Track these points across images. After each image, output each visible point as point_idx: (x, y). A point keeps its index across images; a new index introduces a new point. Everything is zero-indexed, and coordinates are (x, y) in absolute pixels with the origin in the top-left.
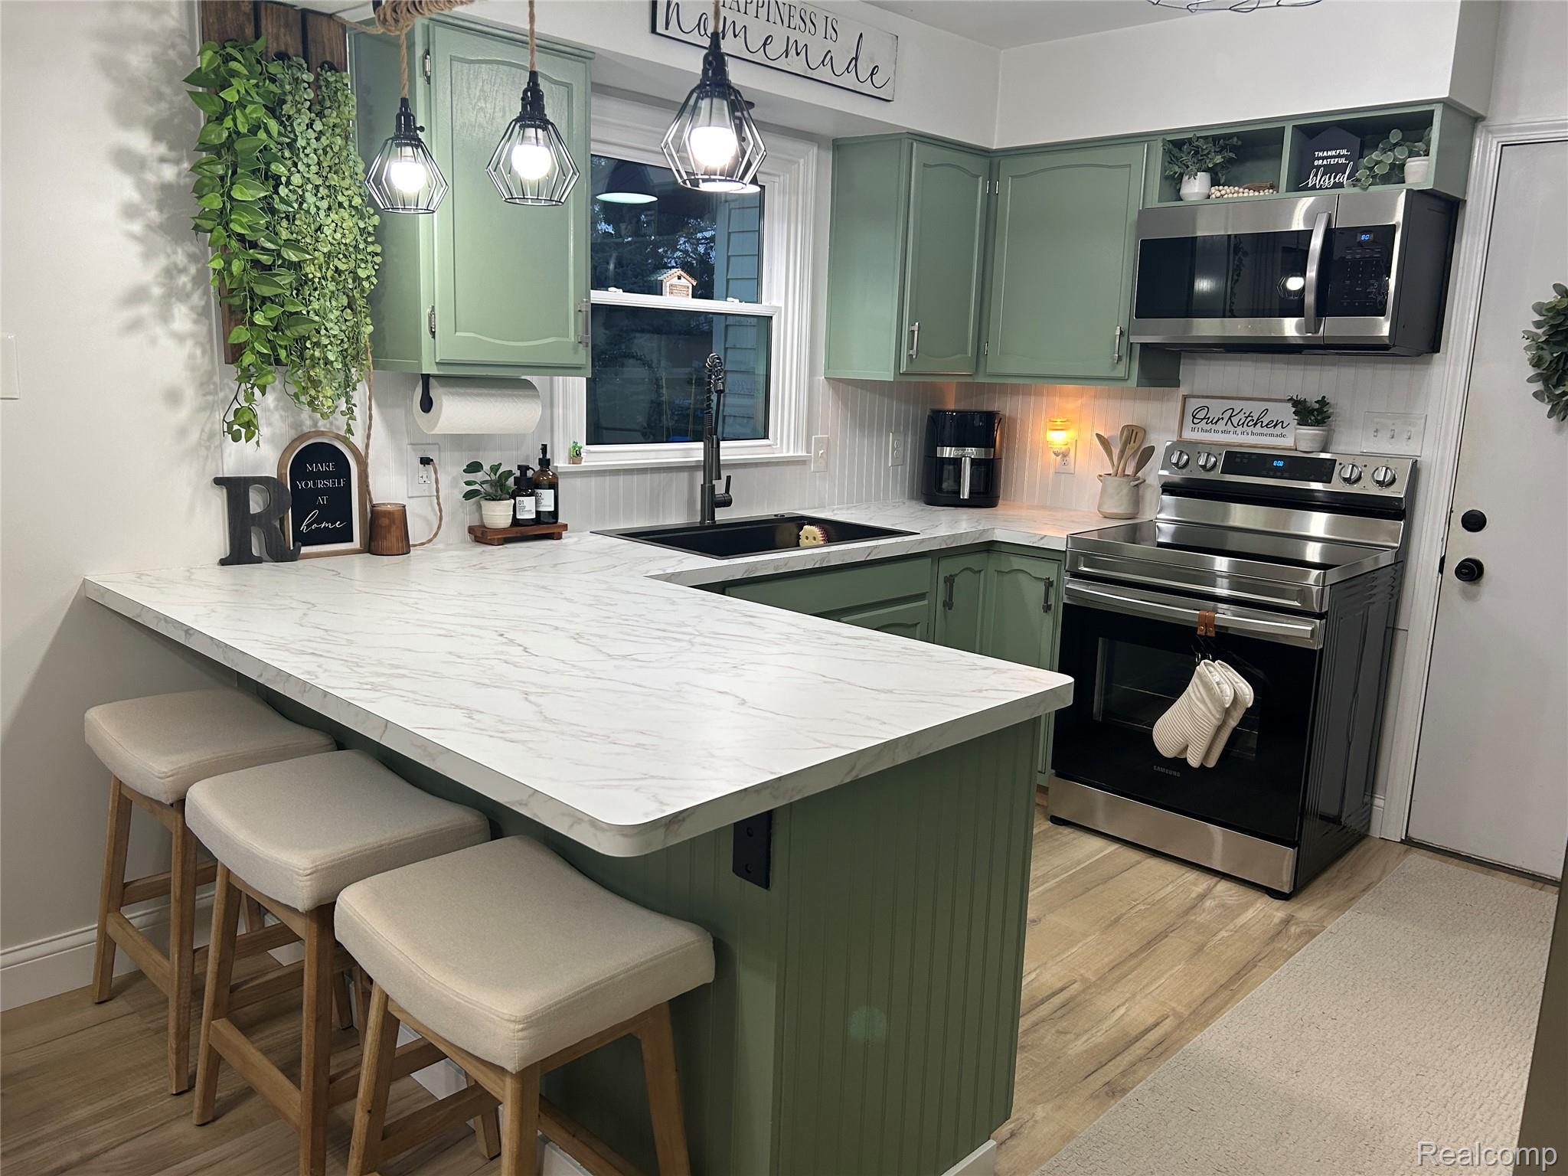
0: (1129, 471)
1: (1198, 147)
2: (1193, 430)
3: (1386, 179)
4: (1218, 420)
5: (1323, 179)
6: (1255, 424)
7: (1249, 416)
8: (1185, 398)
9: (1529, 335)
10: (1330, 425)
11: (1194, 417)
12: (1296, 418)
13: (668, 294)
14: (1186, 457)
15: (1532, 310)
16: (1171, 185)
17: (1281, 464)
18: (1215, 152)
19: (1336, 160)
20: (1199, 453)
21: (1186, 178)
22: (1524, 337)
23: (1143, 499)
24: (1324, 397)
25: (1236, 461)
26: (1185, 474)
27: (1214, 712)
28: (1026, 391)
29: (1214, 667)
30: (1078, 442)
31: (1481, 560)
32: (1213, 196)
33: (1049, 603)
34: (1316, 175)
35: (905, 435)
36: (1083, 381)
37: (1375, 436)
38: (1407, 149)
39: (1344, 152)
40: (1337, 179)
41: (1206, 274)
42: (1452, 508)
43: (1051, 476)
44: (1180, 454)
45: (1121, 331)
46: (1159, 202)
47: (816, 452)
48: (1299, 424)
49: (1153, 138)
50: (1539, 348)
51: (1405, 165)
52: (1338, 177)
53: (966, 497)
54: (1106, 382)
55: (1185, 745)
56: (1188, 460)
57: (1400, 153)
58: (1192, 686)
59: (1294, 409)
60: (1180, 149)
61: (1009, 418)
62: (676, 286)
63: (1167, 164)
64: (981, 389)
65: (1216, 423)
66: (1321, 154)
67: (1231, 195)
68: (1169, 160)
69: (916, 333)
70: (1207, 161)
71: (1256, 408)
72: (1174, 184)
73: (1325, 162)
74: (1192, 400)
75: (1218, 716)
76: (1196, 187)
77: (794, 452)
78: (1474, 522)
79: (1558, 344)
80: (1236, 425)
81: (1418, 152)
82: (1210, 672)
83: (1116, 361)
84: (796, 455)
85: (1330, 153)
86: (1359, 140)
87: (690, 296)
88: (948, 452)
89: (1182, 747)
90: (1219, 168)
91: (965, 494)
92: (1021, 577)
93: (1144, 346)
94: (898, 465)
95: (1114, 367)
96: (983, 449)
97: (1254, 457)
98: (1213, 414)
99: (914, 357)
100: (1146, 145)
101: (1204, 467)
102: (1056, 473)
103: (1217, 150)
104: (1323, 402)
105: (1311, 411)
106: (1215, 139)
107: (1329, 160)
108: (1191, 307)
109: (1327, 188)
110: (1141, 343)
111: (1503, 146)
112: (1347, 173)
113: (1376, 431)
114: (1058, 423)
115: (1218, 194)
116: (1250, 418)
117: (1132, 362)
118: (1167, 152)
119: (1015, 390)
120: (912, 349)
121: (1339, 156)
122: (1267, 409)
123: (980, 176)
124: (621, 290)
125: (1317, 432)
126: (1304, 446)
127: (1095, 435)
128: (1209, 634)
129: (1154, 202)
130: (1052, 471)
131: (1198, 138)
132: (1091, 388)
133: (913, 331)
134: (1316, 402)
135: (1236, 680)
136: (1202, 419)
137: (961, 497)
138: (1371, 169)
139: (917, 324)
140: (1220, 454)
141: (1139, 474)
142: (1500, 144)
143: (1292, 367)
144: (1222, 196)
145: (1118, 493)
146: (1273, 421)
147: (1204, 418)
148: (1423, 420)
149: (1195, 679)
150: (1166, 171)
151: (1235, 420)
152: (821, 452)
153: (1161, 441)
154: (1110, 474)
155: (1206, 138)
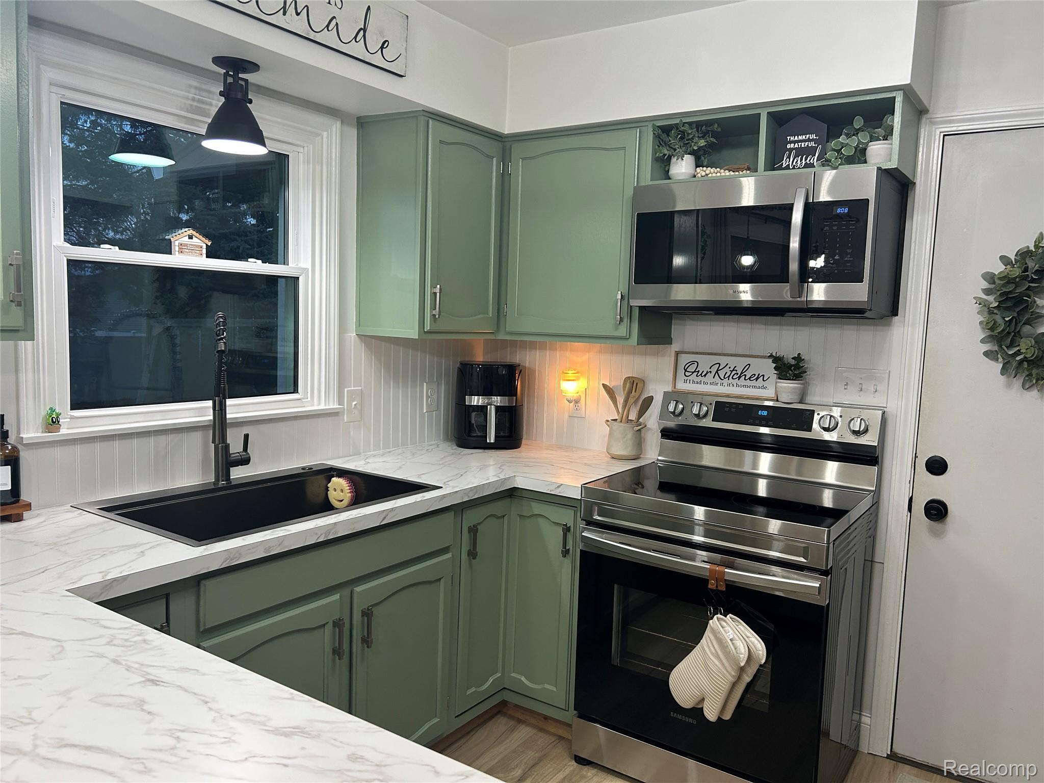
0: (633, 416)
1: (683, 132)
2: (685, 381)
3: (850, 160)
4: (707, 373)
5: (795, 161)
6: (739, 378)
7: (733, 370)
8: (677, 354)
9: (980, 301)
10: (805, 379)
11: (686, 371)
12: (776, 372)
13: (177, 253)
14: (681, 406)
15: (982, 279)
16: (661, 166)
17: (765, 413)
18: (698, 137)
19: (806, 144)
20: (692, 402)
21: (674, 160)
22: (976, 303)
23: (644, 440)
24: (799, 354)
25: (724, 410)
26: (680, 421)
27: (730, 669)
28: (542, 347)
29: (726, 622)
30: (587, 390)
31: (945, 501)
32: (699, 175)
33: (567, 548)
34: (789, 157)
35: (439, 384)
36: (591, 340)
37: (845, 389)
38: (867, 133)
39: (813, 136)
40: (808, 161)
41: (681, 252)
42: (916, 454)
43: (565, 420)
44: (676, 403)
45: (622, 295)
46: (651, 181)
47: (349, 404)
48: (780, 378)
49: (644, 124)
50: (991, 312)
51: (866, 149)
52: (809, 159)
53: (492, 441)
54: (608, 341)
55: (702, 698)
56: (683, 409)
57: (863, 137)
58: (706, 637)
59: (774, 365)
60: (668, 135)
61: (529, 368)
62: (186, 245)
63: (657, 147)
64: (504, 345)
65: (705, 375)
66: (792, 138)
67: (714, 175)
68: (659, 144)
69: (438, 294)
70: (693, 144)
71: (740, 364)
72: (663, 166)
73: (796, 146)
74: (683, 355)
75: (733, 673)
76: (682, 167)
77: (325, 405)
78: (937, 466)
79: (1007, 309)
80: (723, 378)
81: (878, 137)
82: (723, 627)
83: (618, 322)
84: (327, 407)
85: (800, 138)
86: (826, 125)
87: (205, 255)
88: (476, 401)
89: (698, 700)
90: (701, 152)
91: (491, 438)
92: (541, 520)
93: (642, 308)
94: (433, 411)
95: (616, 328)
96: (507, 397)
97: (740, 407)
98: (703, 368)
99: (437, 316)
100: (638, 130)
101: (697, 416)
102: (569, 416)
103: (700, 136)
104: (798, 358)
105: (789, 366)
106: (698, 125)
107: (800, 144)
108: (671, 277)
109: (799, 168)
110: (639, 306)
111: (944, 135)
112: (817, 155)
113: (847, 385)
114: (570, 375)
115: (704, 174)
116: (734, 372)
117: (632, 323)
118: (657, 137)
119: (533, 346)
120: (435, 309)
121: (809, 140)
122: (749, 364)
123: (494, 157)
124: (117, 248)
125: (796, 385)
126: (784, 397)
127: (602, 386)
128: (720, 588)
129: (647, 180)
130: (566, 416)
131: (684, 123)
132: (597, 346)
133: (435, 294)
134: (792, 358)
135: (748, 634)
136: (693, 372)
137: (488, 441)
138: (839, 151)
139: (438, 286)
140: (711, 404)
141: (641, 420)
142: (942, 134)
143: (770, 327)
144: (707, 175)
145: (624, 438)
146: (755, 375)
147: (695, 372)
148: (887, 376)
149: (708, 633)
150: (656, 154)
151: (722, 373)
152: (354, 403)
153: (657, 390)
154: (615, 420)
155: (690, 124)
